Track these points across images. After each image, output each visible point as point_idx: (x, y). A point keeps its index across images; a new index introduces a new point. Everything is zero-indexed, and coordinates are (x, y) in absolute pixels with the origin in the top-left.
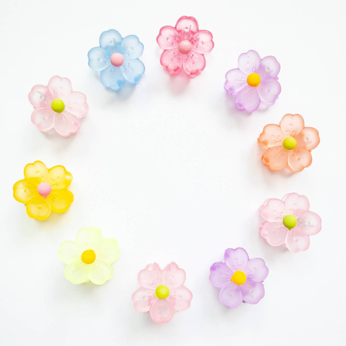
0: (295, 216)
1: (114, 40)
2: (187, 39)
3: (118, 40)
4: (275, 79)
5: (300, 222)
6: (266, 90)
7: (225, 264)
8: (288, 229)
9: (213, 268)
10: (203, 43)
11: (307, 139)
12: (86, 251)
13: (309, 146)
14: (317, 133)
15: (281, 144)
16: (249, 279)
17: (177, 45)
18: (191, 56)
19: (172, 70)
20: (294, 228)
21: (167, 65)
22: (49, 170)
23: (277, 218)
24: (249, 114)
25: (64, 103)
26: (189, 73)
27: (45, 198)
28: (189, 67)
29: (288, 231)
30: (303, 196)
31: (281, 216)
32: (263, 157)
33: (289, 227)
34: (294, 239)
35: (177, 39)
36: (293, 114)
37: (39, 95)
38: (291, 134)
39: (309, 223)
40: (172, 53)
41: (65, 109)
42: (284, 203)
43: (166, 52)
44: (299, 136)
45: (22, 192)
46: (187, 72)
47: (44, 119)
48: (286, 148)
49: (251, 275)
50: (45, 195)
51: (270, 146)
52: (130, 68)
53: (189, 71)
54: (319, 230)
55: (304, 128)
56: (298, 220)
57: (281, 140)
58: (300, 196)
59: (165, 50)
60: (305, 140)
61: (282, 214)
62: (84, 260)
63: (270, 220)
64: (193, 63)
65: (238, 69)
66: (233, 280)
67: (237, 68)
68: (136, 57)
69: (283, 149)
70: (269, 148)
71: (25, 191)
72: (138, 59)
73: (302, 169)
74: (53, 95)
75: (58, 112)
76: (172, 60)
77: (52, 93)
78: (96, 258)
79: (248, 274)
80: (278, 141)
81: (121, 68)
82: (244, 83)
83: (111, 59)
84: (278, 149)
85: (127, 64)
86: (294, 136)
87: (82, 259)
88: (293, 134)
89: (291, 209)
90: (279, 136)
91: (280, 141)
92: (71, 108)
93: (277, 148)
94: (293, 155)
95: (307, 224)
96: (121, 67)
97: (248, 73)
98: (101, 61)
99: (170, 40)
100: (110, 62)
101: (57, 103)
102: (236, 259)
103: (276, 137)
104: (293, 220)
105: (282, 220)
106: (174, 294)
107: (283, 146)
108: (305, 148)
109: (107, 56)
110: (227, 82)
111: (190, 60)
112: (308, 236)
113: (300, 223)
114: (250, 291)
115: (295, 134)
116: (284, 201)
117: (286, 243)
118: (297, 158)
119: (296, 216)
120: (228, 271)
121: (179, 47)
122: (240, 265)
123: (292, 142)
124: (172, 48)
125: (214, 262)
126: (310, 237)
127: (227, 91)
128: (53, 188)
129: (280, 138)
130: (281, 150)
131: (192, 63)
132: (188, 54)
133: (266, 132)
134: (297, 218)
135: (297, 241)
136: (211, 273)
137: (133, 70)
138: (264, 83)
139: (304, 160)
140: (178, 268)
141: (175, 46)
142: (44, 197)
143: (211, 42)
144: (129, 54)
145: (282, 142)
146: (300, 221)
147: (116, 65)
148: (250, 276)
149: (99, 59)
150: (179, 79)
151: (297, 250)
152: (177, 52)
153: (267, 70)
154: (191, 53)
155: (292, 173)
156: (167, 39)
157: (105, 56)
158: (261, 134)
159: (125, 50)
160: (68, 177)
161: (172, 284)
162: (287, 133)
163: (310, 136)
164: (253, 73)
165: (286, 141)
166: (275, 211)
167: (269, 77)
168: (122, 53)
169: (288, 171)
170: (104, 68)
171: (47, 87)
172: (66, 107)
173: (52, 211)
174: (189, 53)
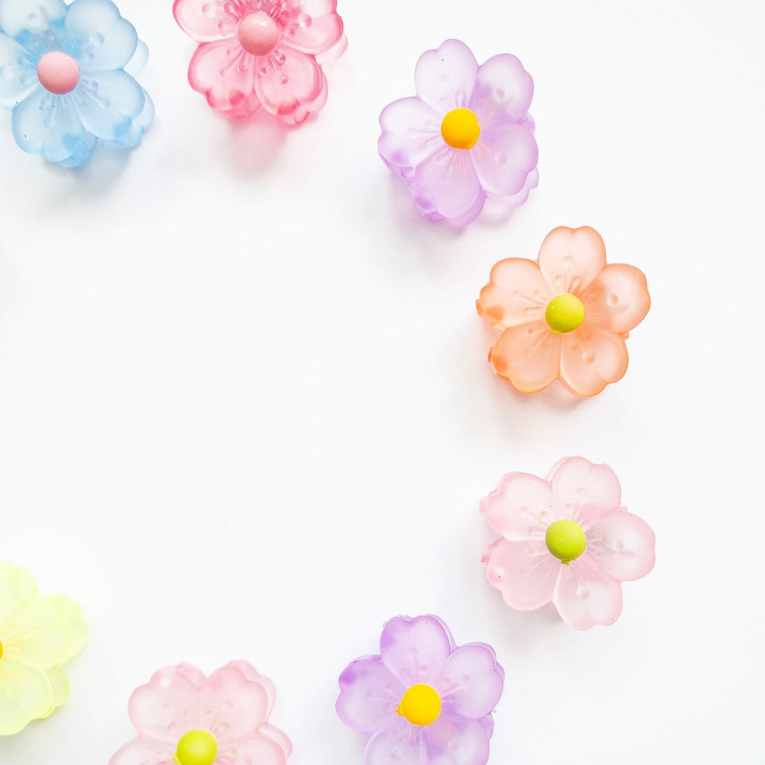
0: (580, 523)
1: (42, 10)
2: (262, 9)
3: (52, 10)
4: (520, 122)
5: (597, 540)
6: (496, 158)
8: (560, 560)
9: (347, 678)
10: (309, 21)
11: (615, 299)
13: (620, 320)
14: (642, 280)
15: (539, 315)
16: (450, 708)
17: (236, 27)
18: (278, 59)
19: (224, 101)
20: (578, 559)
21: (207, 87)
23: (530, 530)
24: (458, 231)
26: (274, 112)
28: (272, 92)
29: (562, 568)
30: (604, 467)
31: (541, 523)
32: (490, 355)
33: (564, 558)
34: (579, 590)
35: (233, 10)
36: (575, 228)
38: (568, 286)
39: (621, 546)
40: (223, 51)
42: (549, 485)
44: (592, 293)
46: (269, 109)
48: (556, 327)
49: (453, 697)
51: (509, 322)
52: (98, 97)
53: (272, 106)
54: (649, 565)
55: (606, 267)
56: (589, 535)
57: (539, 303)
58: (593, 465)
59: (202, 45)
60: (609, 302)
61: (544, 520)
63: (511, 537)
64: (285, 82)
65: (417, 98)
66: (402, 712)
67: (414, 94)
68: (116, 66)
69: (546, 332)
70: (508, 329)
72: (121, 70)
73: (600, 387)
76: (222, 73)
79: (446, 694)
80: (533, 308)
81: (73, 97)
82: (432, 139)
83: (38, 72)
84: (530, 331)
86: (577, 293)
88: (575, 285)
89: (568, 505)
90: (536, 292)
91: (537, 308)
93: (530, 327)
94: (575, 348)
95: (614, 547)
96: (73, 95)
97: (444, 110)
98: (10, 74)
100: (36, 77)
102: (414, 650)
103: (526, 297)
104: (574, 535)
105: (544, 535)
106: (229, 754)
107: (546, 322)
108: (607, 325)
109: (27, 62)
110: (384, 134)
112: (619, 582)
113: (596, 544)
114: (450, 744)
115: (579, 287)
116: (550, 480)
117: (556, 600)
118: (585, 355)
119: (583, 524)
120: (388, 687)
121: (240, 33)
122: (424, 667)
123: (573, 309)
124: (219, 37)
125: (353, 659)
126: (623, 584)
127: (386, 162)
129: (537, 298)
130: (542, 335)
131: (280, 81)
133: (499, 281)
134: (585, 529)
135: (586, 596)
136: (343, 692)
137: (108, 103)
138: (492, 138)
139: (606, 363)
140: (245, 680)
141: (230, 33)
143: (333, 16)
144: (92, 56)
145: (545, 308)
146: (594, 538)
147: (58, 88)
148: (450, 701)
151: (586, 624)
152: (236, 48)
153: (496, 98)
154: (277, 52)
155: (578, 400)
156: (204, 9)
157: (20, 62)
158: (484, 289)
159: (79, 42)
161: (227, 725)
162: (558, 283)
163: (622, 289)
164: (457, 106)
165: (552, 307)
166: (523, 509)
167: (502, 117)
168: (76, 54)
169: (565, 394)
170: (20, 98)
174: (272, 52)
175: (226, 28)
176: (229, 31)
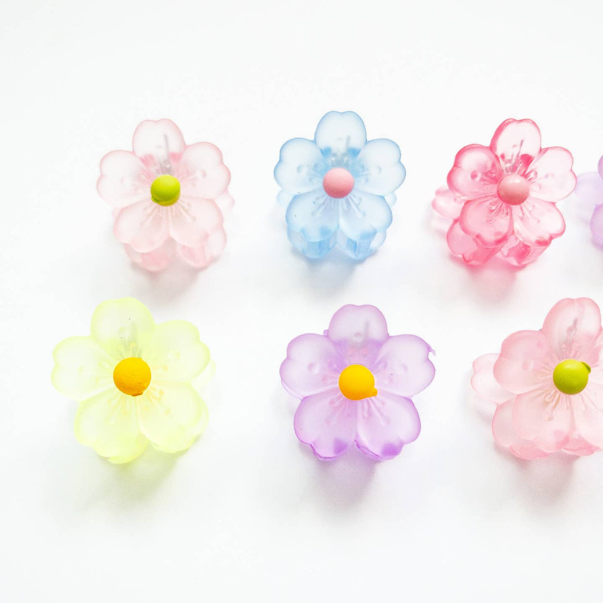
21: (477, 232)
43: (473, 204)
72: (383, 198)
81: (340, 203)
85: (356, 201)
99: (479, 178)
111: (528, 217)
132: (522, 205)
137: (364, 216)
144: (367, 180)
149: (299, 169)
170: (303, 191)
174: (525, 203)
175: (490, 186)
176: (492, 188)
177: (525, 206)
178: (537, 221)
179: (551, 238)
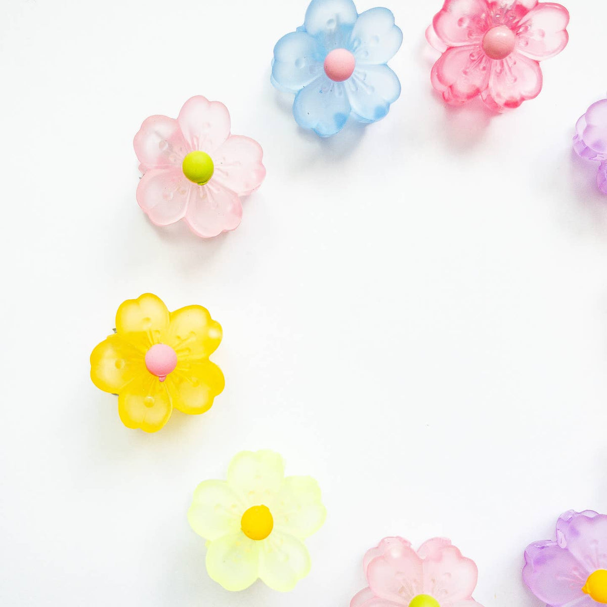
1: (338, 17)
2: (507, 24)
3: (347, 17)
7: (566, 549)
9: (540, 561)
10: (543, 34)
12: (253, 508)
17: (481, 36)
18: (511, 64)
19: (463, 94)
21: (451, 83)
22: (173, 316)
25: (211, 161)
26: (501, 103)
27: (161, 381)
28: (504, 89)
37: (157, 141)
40: (467, 54)
41: (214, 177)
43: (454, 52)
45: (109, 368)
46: (498, 101)
47: (165, 197)
50: (161, 373)
52: (365, 84)
53: (502, 99)
59: (450, 48)
62: (248, 532)
64: (515, 81)
68: (382, 62)
71: (118, 365)
72: (385, 65)
74: (190, 142)
75: (199, 183)
76: (465, 73)
77: (188, 138)
78: (275, 527)
81: (346, 85)
83: (325, 64)
85: (362, 78)
87: (242, 529)
92: (227, 175)
96: (347, 83)
98: (303, 65)
99: (465, 25)
100: (322, 68)
101: (197, 160)
102: (595, 542)
109: (318, 56)
110: (588, 128)
111: (506, 73)
120: (575, 569)
121: (484, 41)
122: (603, 556)
124: (468, 43)
128: (180, 357)
131: (511, 81)
132: (504, 60)
137: (373, 90)
140: (460, 556)
142: (161, 378)
143: (563, 33)
144: (367, 53)
147: (337, 76)
149: (297, 63)
150: (467, 117)
152: (478, 52)
154: (510, 58)
156: (460, 21)
157: (313, 56)
159: (360, 43)
160: (213, 334)
161: (446, 592)
168: (353, 50)
170: (306, 84)
171: (176, 122)
172: (216, 172)
173: (175, 410)
174: (507, 58)
175: (474, 37)
176: (476, 39)
177: (507, 62)
178: (513, 78)
179: (523, 99)
